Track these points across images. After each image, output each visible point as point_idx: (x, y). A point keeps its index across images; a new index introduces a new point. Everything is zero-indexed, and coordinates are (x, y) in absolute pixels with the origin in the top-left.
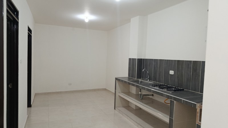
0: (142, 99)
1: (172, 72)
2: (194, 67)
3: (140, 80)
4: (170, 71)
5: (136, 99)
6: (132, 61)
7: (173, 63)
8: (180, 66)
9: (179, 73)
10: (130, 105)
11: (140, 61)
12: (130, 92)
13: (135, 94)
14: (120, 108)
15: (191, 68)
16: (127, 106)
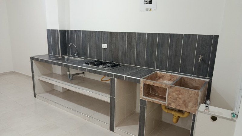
0: (72, 79)
1: (105, 46)
2: (129, 40)
3: (66, 57)
4: (103, 45)
5: (62, 80)
6: (51, 33)
7: (106, 35)
8: (114, 39)
9: (112, 46)
10: (54, 88)
11: (64, 33)
12: (53, 73)
13: (61, 74)
14: (42, 95)
15: (125, 40)
16: (51, 90)
